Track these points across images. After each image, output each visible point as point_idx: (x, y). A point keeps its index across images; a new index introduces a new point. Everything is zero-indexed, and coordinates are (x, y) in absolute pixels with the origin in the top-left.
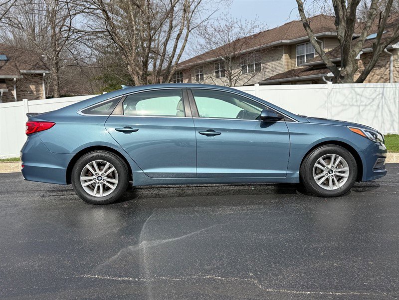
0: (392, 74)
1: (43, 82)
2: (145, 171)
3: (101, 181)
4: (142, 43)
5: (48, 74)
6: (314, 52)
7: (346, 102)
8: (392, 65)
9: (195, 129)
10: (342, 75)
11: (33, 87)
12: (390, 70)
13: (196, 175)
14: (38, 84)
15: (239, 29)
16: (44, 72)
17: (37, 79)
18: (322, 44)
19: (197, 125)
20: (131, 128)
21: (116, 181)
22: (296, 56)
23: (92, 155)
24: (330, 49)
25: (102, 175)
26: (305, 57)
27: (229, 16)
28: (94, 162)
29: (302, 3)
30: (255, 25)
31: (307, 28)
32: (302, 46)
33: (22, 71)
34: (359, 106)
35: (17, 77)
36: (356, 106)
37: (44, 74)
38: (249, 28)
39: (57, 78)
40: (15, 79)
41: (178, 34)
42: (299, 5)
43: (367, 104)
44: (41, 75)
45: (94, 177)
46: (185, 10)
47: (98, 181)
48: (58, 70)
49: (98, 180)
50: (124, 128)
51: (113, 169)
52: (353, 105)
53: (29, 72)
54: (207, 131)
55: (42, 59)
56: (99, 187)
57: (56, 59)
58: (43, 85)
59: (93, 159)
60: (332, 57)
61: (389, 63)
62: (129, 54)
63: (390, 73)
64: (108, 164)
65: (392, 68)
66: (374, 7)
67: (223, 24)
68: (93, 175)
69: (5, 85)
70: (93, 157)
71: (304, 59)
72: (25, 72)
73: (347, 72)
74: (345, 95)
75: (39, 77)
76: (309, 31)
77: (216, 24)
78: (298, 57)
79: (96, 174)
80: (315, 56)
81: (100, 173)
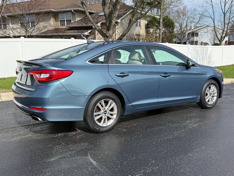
0: (116, 36)
3: (106, 115)
6: (71, 19)
8: (116, 31)
10: (107, 35)
12: (116, 34)
13: (158, 103)
18: (76, 15)
22: (60, 20)
24: (81, 18)
26: (66, 22)
28: (103, 101)
32: (63, 14)
45: (102, 112)
51: (114, 104)
56: (105, 119)
60: (85, 23)
61: (115, 30)
63: (116, 35)
64: (111, 101)
65: (117, 33)
71: (65, 22)
73: (110, 34)
78: (60, 21)
79: (103, 109)
80: (72, 22)
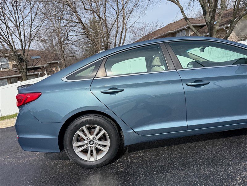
1: (59, 66)
2: (136, 130)
3: (93, 145)
4: (103, 39)
5: (61, 62)
7: (220, 56)
9: (181, 81)
11: (54, 69)
13: (187, 128)
14: (56, 67)
15: (149, 27)
16: (58, 61)
17: (55, 65)
18: (189, 30)
19: (183, 78)
20: (116, 89)
21: (108, 143)
23: (81, 121)
25: (93, 139)
27: (144, 21)
28: (84, 128)
29: (183, 8)
30: (157, 24)
31: (187, 20)
32: (179, 33)
33: (48, 62)
34: (227, 57)
35: (46, 65)
36: (225, 57)
37: (59, 62)
38: (155, 26)
39: (64, 63)
40: (45, 66)
41: (122, 31)
42: (181, 9)
43: (231, 55)
44: (57, 63)
45: (86, 142)
46: (123, 18)
47: (90, 146)
48: (64, 60)
49: (90, 144)
50: (110, 89)
51: (103, 132)
52: (224, 57)
53: (51, 62)
54: (195, 82)
55: (57, 55)
56: (92, 151)
57: (63, 54)
58: (59, 68)
59: (83, 124)
62: (97, 45)
64: (98, 128)
66: (223, 3)
67: (142, 25)
68: (84, 140)
69: (41, 70)
70: (82, 122)
72: (49, 62)
74: (219, 52)
75: (56, 64)
76: (188, 21)
77: (138, 26)
79: (87, 139)
81: (91, 137)
